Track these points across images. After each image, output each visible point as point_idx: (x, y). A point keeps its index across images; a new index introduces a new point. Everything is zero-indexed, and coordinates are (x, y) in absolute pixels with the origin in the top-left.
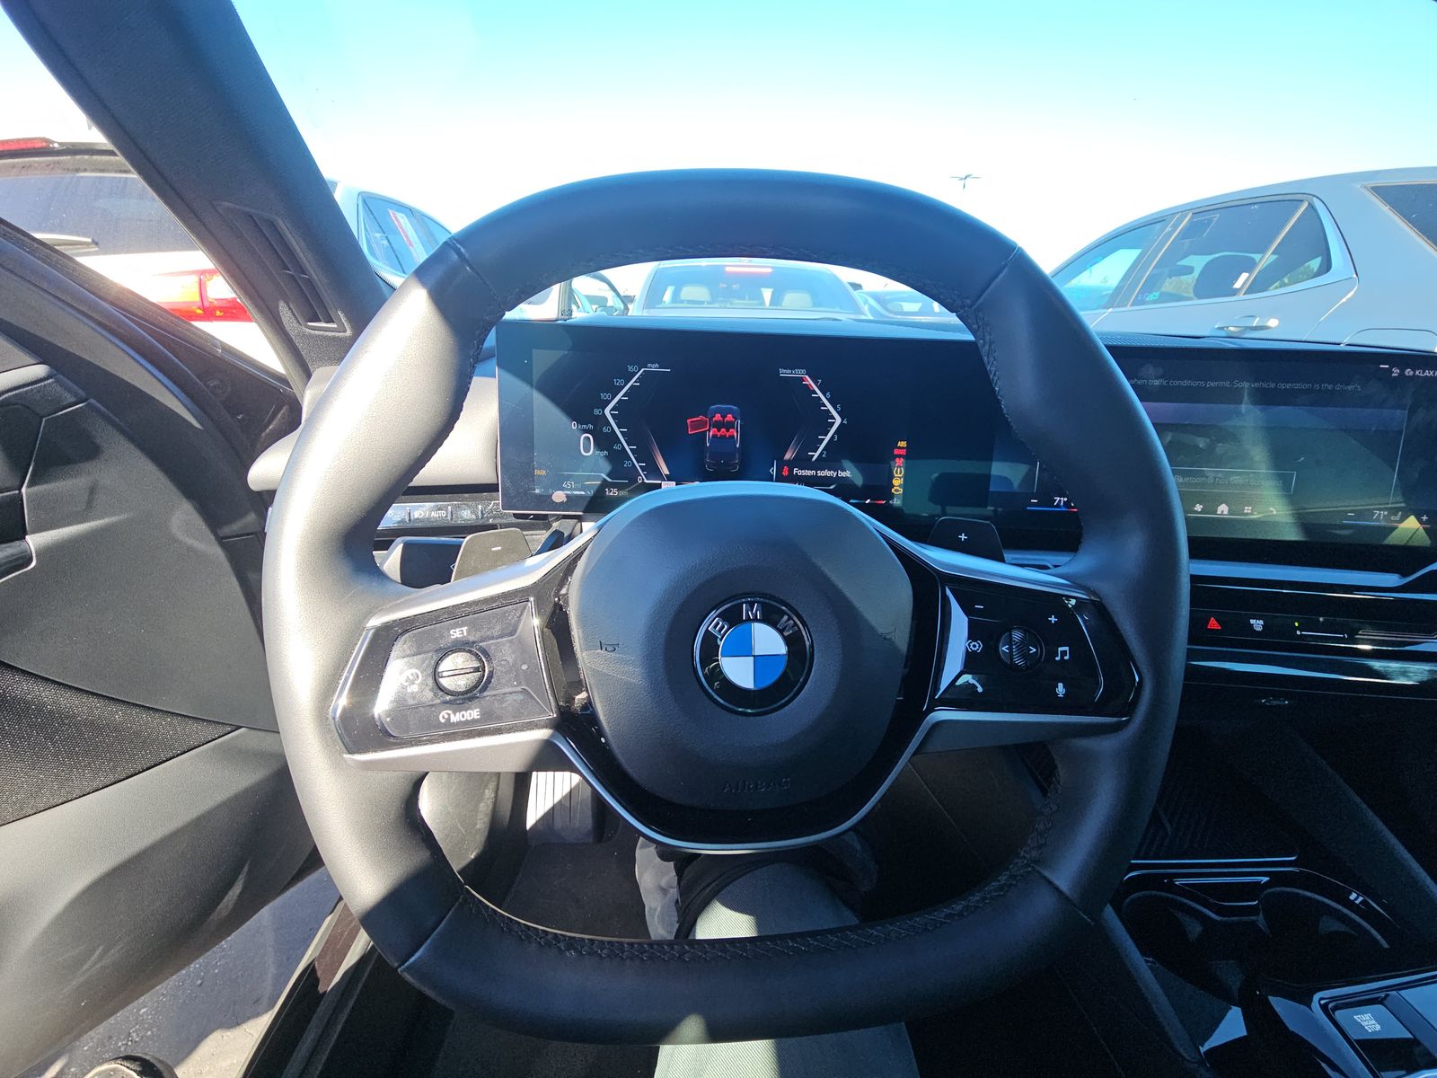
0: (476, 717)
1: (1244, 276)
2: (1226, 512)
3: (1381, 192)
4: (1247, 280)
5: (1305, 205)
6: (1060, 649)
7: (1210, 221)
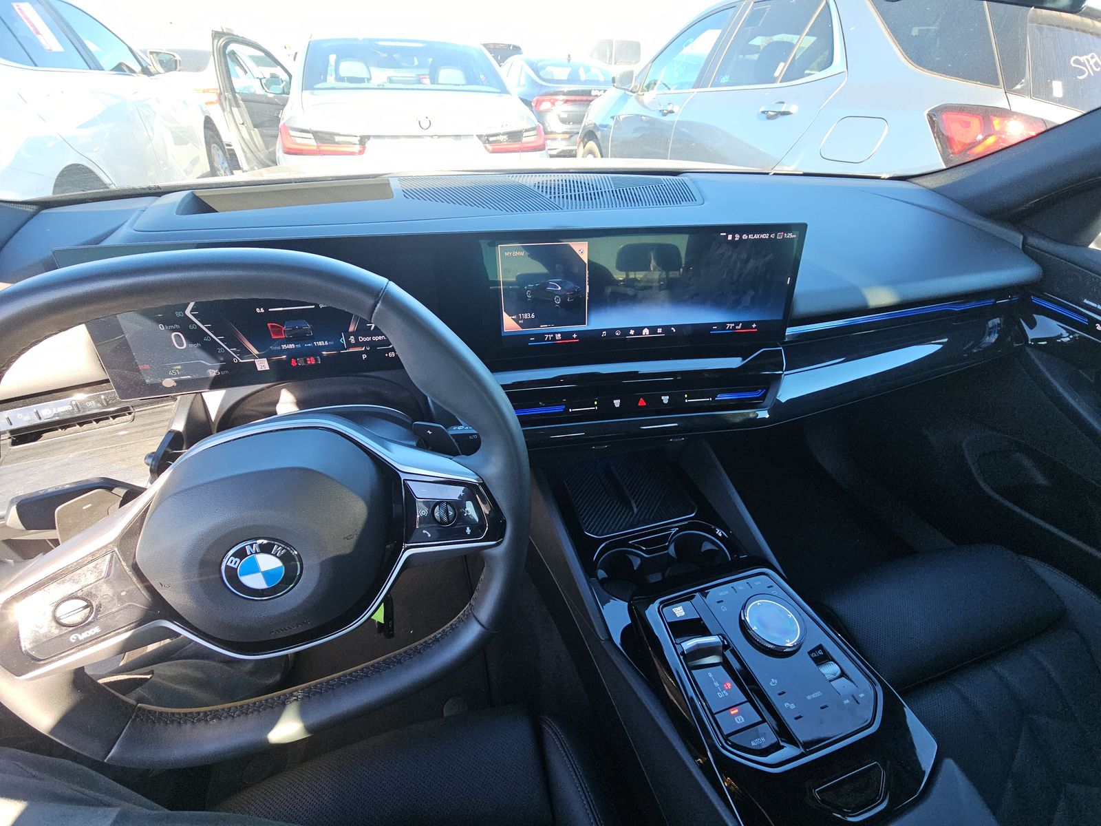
0: (98, 631)
1: (782, 65)
2: (648, 333)
4: (783, 68)
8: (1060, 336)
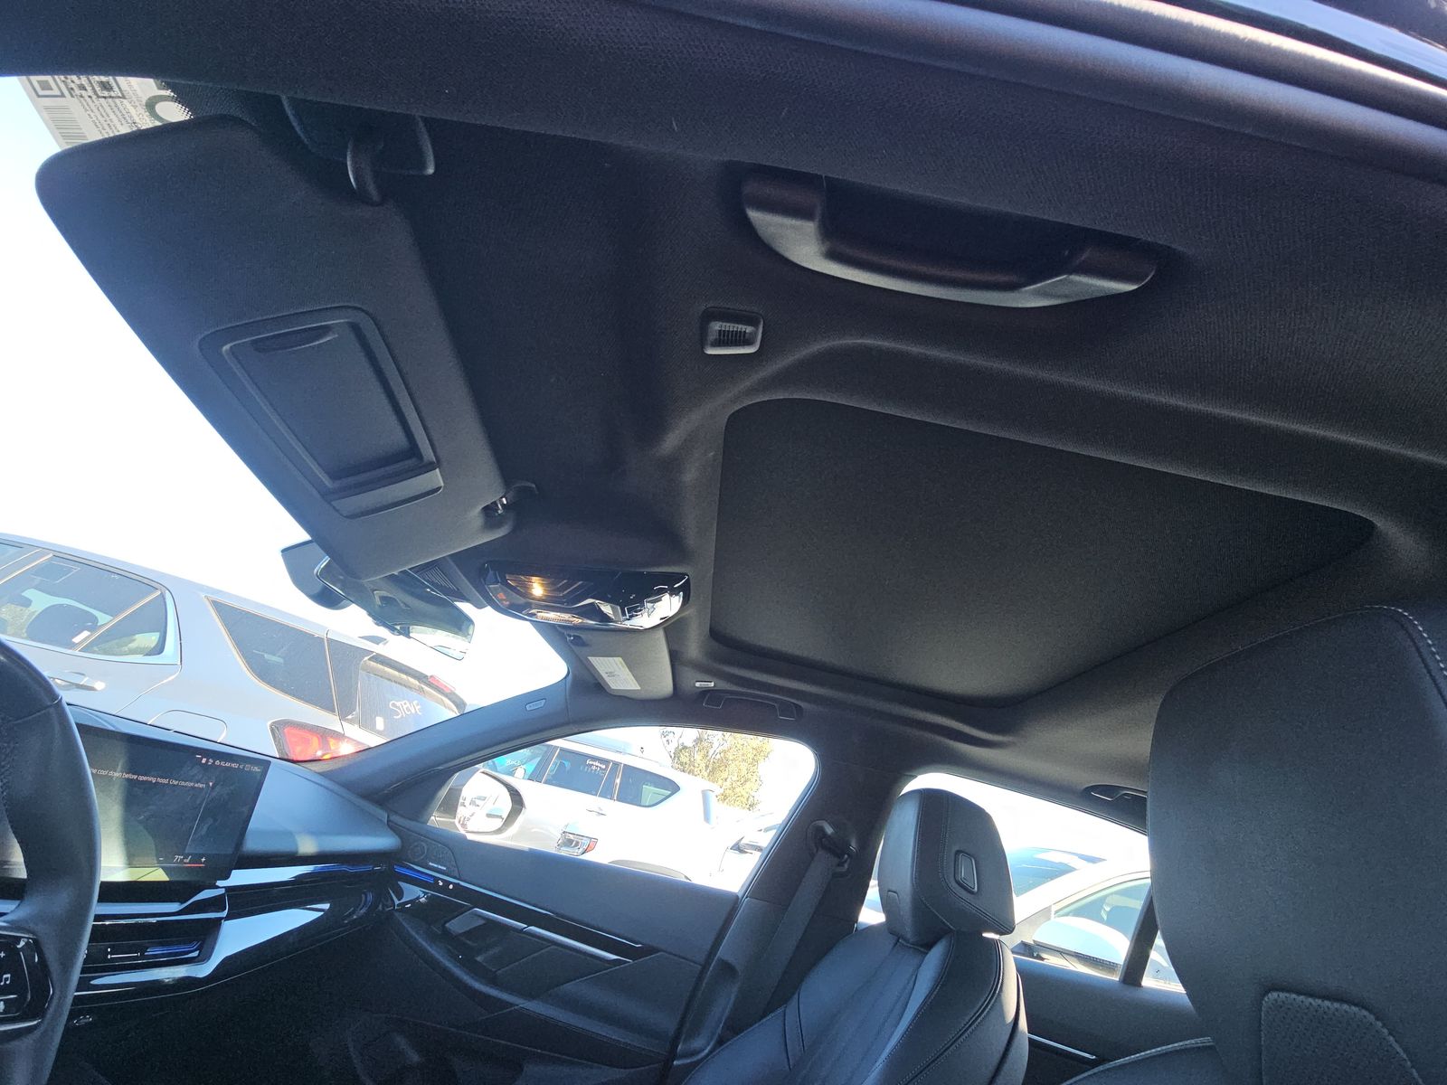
1: (86, 634)
3: (218, 606)
4: (88, 637)
5: (158, 593)
6: (5, 976)
7: (70, 570)
8: (418, 898)
